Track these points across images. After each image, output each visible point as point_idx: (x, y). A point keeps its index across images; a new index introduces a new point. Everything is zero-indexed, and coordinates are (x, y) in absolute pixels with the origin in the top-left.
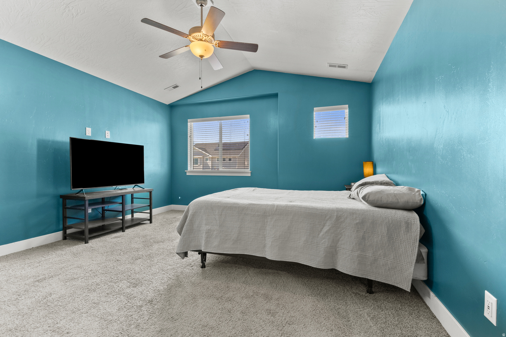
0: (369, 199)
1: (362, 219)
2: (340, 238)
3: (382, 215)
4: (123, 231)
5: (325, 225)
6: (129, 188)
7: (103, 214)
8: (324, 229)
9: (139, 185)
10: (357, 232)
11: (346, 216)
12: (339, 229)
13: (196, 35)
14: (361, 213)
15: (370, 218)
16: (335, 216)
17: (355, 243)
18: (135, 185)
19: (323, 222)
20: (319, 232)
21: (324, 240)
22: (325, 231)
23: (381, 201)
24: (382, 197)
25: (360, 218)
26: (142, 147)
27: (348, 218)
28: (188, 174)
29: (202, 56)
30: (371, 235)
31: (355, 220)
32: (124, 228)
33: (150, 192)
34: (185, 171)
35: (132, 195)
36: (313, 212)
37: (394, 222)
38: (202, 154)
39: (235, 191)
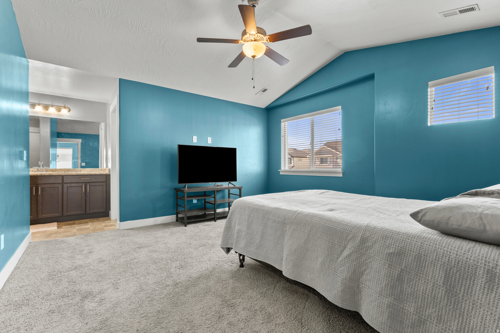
0: (422, 219)
1: (399, 248)
2: (365, 270)
3: (438, 248)
4: (215, 221)
5: (346, 247)
6: (225, 184)
7: (205, 205)
8: (344, 252)
9: (232, 182)
10: (389, 267)
11: (374, 240)
12: (364, 257)
13: (247, 37)
14: (402, 238)
15: (414, 249)
16: (360, 237)
17: (384, 283)
18: (229, 183)
19: (344, 243)
20: (338, 256)
21: (343, 267)
22: (345, 255)
23: (447, 223)
24: (449, 218)
25: (396, 246)
26: (235, 150)
27: (378, 243)
28: (281, 173)
29: (254, 57)
30: (414, 277)
31: (388, 248)
32: (216, 219)
33: (240, 189)
34: (279, 170)
35: (229, 191)
36: (333, 226)
37: (460, 264)
38: (332, 153)
39: (298, 193)
